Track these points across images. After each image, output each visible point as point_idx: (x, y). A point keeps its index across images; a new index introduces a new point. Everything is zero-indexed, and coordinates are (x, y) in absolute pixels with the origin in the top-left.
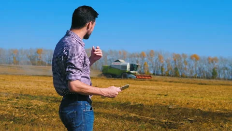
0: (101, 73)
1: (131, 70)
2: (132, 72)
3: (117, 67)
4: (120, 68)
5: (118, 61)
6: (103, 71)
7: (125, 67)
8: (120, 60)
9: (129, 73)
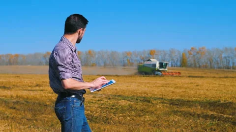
0: (136, 71)
1: (160, 68)
2: (161, 69)
3: (148, 66)
4: (151, 66)
5: (149, 60)
6: (138, 69)
7: (155, 65)
8: (151, 60)
9: (158, 71)
